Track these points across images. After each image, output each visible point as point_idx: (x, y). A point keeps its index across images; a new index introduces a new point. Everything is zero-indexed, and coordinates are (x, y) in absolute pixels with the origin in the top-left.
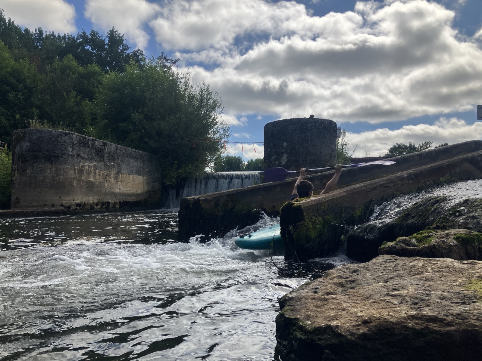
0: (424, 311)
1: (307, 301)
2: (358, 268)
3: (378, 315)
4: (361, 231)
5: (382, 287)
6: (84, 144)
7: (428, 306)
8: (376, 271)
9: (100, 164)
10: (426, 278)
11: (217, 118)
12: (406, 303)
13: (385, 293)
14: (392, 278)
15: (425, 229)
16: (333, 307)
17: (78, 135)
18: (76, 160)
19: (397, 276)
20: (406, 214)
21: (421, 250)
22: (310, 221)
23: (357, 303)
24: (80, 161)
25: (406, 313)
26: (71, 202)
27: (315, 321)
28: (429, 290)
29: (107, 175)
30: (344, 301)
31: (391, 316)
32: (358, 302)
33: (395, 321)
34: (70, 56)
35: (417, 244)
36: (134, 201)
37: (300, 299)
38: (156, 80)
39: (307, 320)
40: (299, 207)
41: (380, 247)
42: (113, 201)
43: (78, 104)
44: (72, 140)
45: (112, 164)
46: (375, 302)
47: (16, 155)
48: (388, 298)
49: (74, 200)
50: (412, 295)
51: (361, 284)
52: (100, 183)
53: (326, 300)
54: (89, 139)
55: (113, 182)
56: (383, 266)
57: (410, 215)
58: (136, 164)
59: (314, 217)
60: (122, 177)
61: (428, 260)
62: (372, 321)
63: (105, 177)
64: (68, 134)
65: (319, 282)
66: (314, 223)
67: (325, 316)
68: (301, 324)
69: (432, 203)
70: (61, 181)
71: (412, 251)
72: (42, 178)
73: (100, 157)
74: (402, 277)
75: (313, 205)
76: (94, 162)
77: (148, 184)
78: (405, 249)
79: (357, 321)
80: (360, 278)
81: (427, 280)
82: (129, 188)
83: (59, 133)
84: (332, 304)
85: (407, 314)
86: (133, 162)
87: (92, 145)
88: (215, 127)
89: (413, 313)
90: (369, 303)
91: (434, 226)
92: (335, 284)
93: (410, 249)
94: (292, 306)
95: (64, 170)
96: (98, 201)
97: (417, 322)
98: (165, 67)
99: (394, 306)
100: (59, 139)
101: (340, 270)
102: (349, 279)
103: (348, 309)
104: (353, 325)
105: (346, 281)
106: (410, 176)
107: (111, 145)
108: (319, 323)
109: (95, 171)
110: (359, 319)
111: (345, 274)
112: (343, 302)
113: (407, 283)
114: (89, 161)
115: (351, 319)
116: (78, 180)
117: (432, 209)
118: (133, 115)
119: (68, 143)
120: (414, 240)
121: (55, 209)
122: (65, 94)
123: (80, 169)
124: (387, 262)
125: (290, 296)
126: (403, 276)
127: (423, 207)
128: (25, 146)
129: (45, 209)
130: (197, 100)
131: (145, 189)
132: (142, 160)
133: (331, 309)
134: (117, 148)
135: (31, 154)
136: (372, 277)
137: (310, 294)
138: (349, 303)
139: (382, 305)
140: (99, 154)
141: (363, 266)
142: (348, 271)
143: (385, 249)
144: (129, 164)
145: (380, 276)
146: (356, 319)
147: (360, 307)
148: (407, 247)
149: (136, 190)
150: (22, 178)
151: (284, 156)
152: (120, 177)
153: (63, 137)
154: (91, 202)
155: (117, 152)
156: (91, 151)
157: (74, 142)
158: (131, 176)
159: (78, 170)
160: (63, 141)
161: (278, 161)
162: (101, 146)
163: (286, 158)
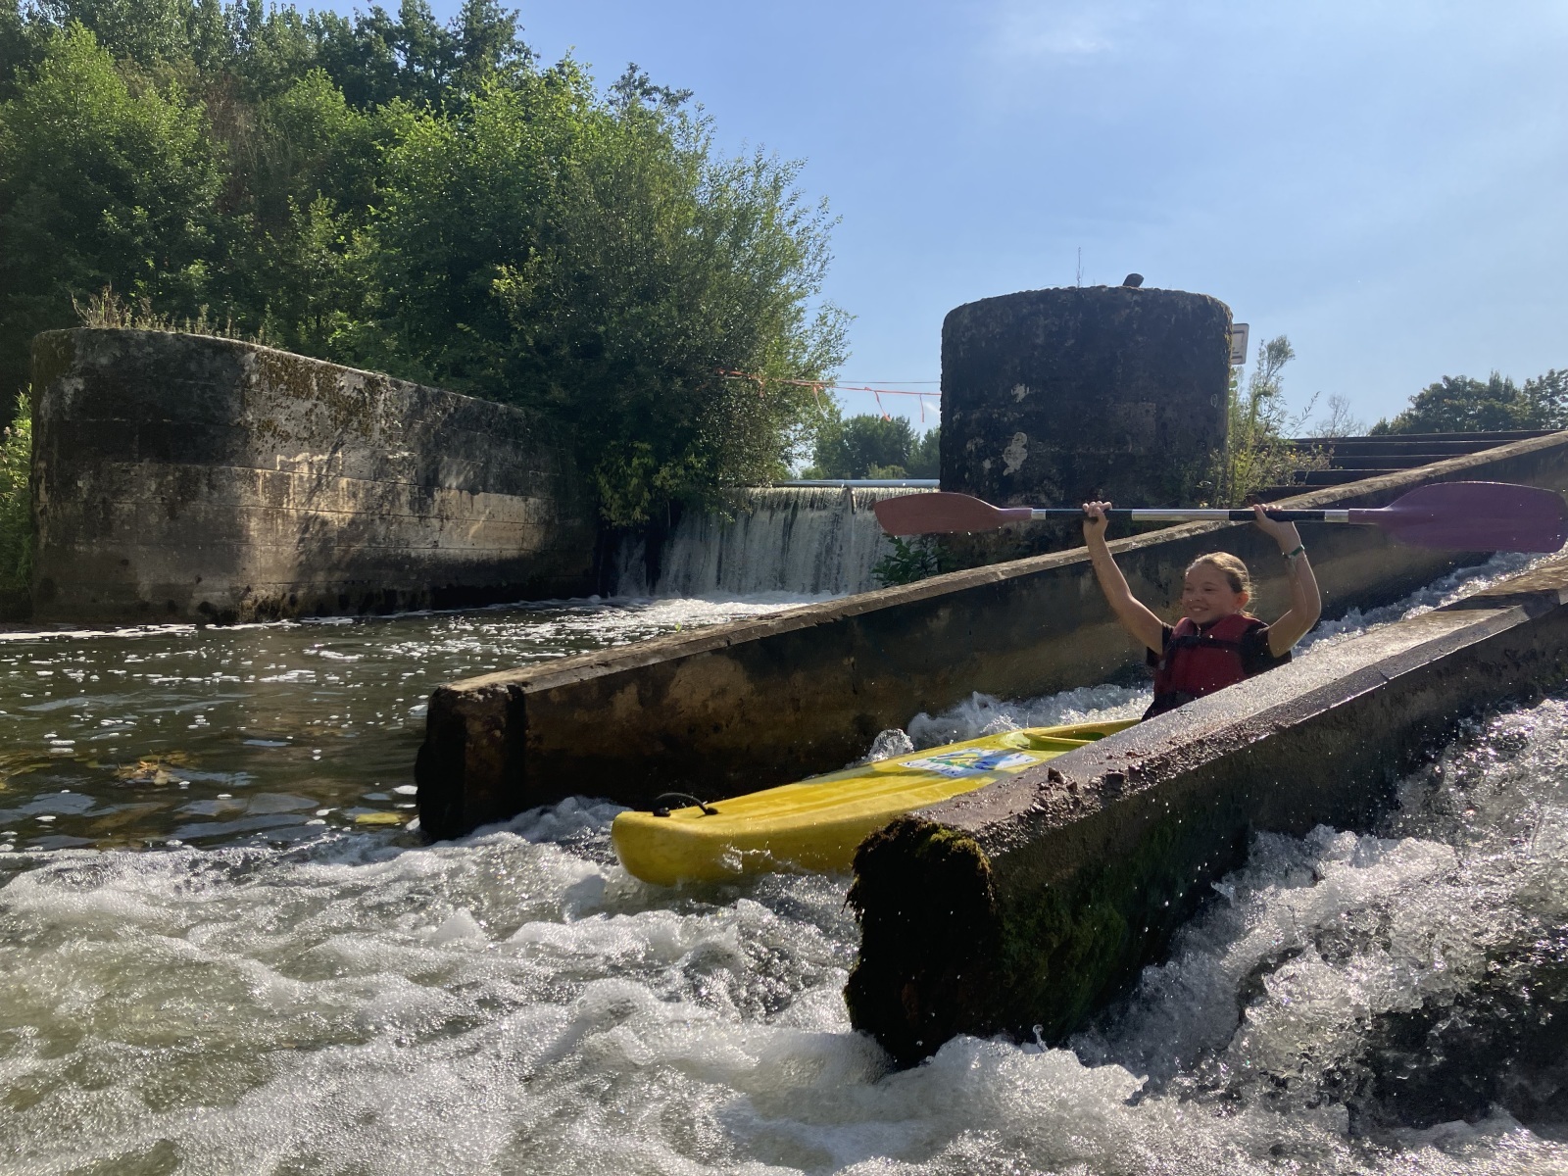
6: (289, 384)
9: (354, 457)
18: (256, 443)
24: (274, 447)
29: (383, 497)
34: (317, 77)
42: (408, 590)
44: (244, 370)
45: (405, 454)
49: (249, 589)
52: (354, 523)
54: (309, 368)
55: (406, 519)
58: (500, 456)
60: (443, 501)
63: (378, 502)
64: (226, 347)
72: (130, 510)
73: (356, 430)
76: (332, 449)
82: (470, 540)
83: (193, 345)
86: (486, 448)
95: (209, 481)
96: (349, 589)
107: (399, 386)
109: (337, 483)
114: (312, 446)
116: (268, 517)
119: (226, 382)
122: (295, 208)
123: (274, 477)
128: (69, 390)
132: (521, 441)
135: (91, 420)
140: (350, 420)
144: (469, 455)
149: (497, 546)
150: (62, 508)
151: (1015, 437)
152: (434, 501)
153: (206, 361)
154: (318, 592)
155: (422, 413)
156: (317, 411)
157: (248, 377)
158: (480, 497)
159: (266, 481)
160: (207, 375)
161: (992, 459)
162: (360, 391)
163: (1024, 446)
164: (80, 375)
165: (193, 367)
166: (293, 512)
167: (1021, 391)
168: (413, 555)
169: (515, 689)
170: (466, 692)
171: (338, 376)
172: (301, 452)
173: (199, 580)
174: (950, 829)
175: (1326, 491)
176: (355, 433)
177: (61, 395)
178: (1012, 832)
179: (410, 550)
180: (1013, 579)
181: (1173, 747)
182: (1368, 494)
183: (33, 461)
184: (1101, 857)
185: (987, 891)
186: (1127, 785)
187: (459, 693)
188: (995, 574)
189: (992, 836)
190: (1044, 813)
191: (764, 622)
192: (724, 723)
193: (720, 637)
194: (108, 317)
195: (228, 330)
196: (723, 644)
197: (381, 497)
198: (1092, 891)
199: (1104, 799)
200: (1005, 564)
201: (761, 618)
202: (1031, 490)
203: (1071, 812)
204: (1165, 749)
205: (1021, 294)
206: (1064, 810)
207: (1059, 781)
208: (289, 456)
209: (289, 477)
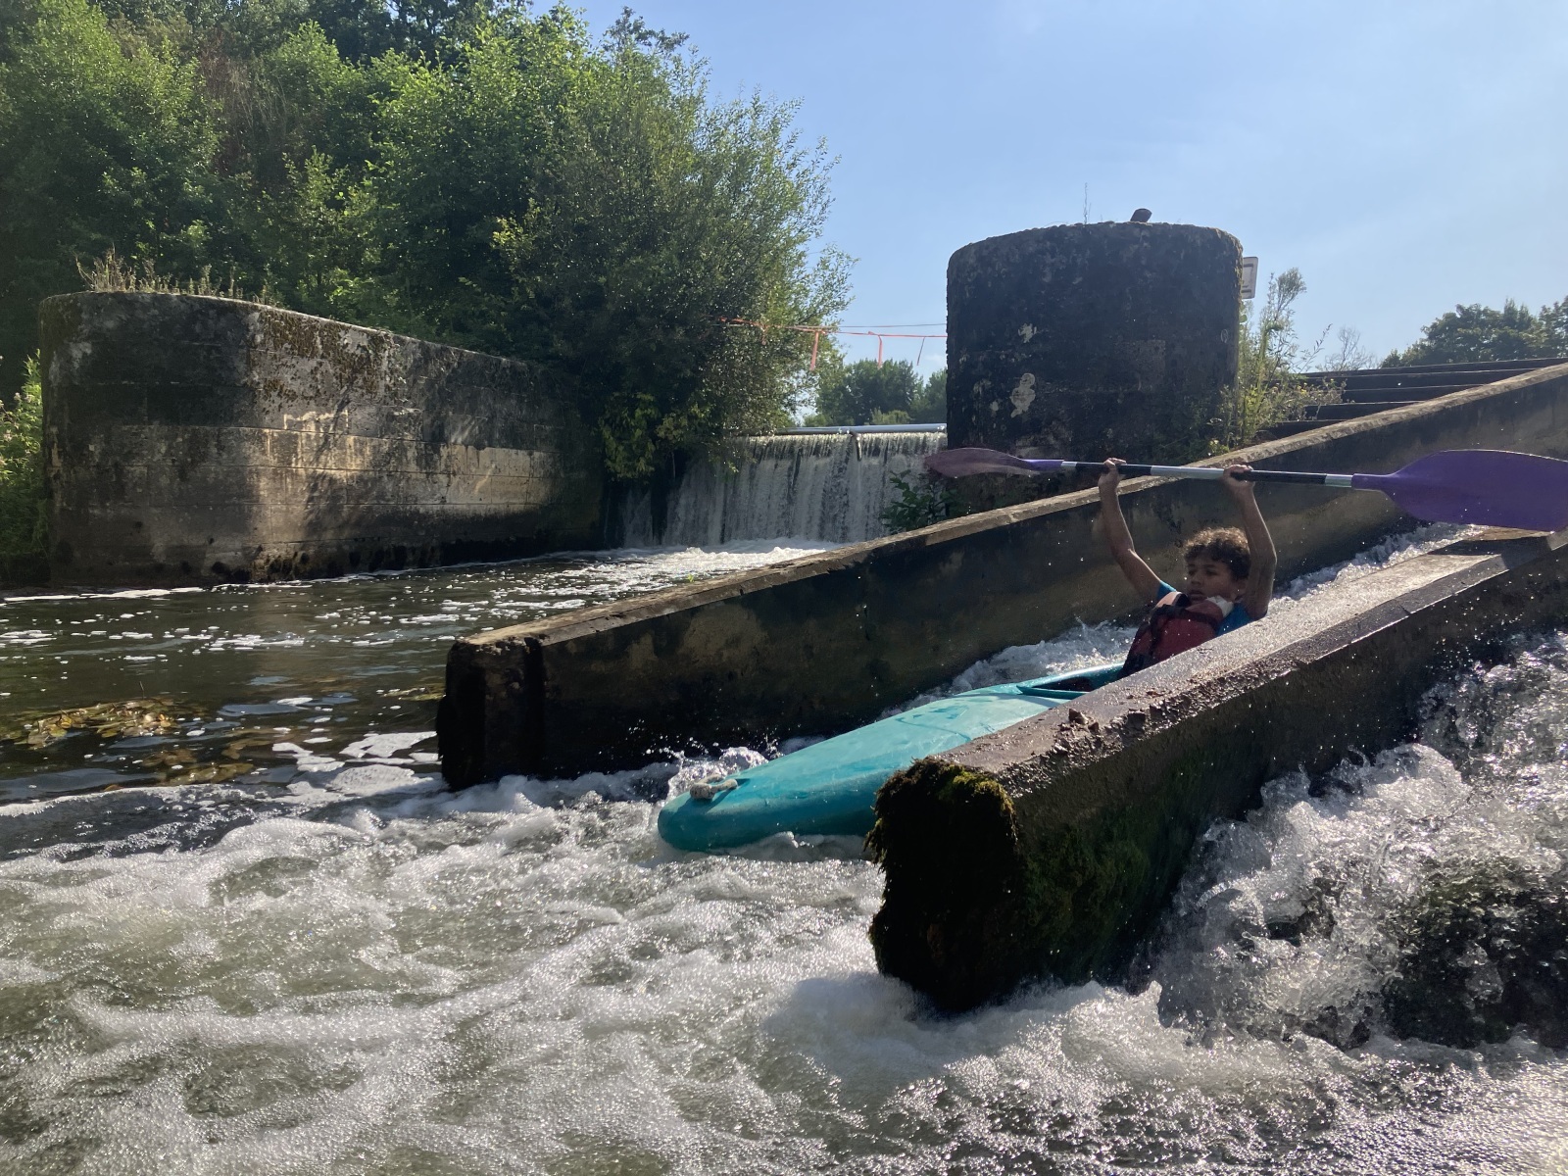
6: (293, 343)
9: (360, 415)
17: (271, 312)
18: (263, 403)
24: (281, 407)
26: (250, 555)
29: (390, 453)
44: (248, 330)
45: (410, 410)
47: (52, 388)
49: (260, 549)
52: (362, 481)
54: (312, 326)
55: (414, 476)
58: (504, 410)
60: (449, 457)
63: (385, 459)
64: (232, 308)
72: (142, 473)
73: (361, 388)
76: (338, 407)
77: (552, 477)
83: (197, 306)
86: (490, 402)
87: (328, 347)
95: (218, 442)
96: (360, 547)
107: (402, 342)
109: (344, 441)
114: (318, 405)
116: (277, 477)
119: (231, 342)
123: (281, 436)
131: (541, 494)
132: (524, 394)
135: (100, 384)
140: (354, 378)
144: (474, 410)
149: (503, 501)
150: (75, 472)
151: (1023, 378)
152: (440, 457)
153: (210, 322)
154: (329, 550)
155: (426, 369)
156: (322, 369)
157: (253, 337)
158: (486, 452)
159: (274, 440)
160: (212, 336)
161: (1000, 400)
162: (364, 348)
163: (1032, 387)
164: (87, 339)
165: (198, 328)
166: (301, 471)
167: (1028, 332)
168: (422, 510)
169: (532, 641)
170: (484, 645)
171: (342, 334)
172: (307, 411)
173: (212, 541)
174: (973, 771)
175: (1340, 425)
176: (360, 391)
177: (70, 360)
178: (1034, 773)
179: (418, 506)
180: (1025, 521)
181: (1194, 686)
182: (1384, 427)
183: (44, 426)
184: (1123, 796)
185: (1011, 831)
186: (1147, 725)
187: (477, 646)
188: (1006, 517)
189: (1014, 778)
190: (1066, 753)
191: (776, 570)
192: (739, 671)
193: (732, 587)
194: (113, 280)
195: (231, 290)
196: (736, 593)
197: (388, 453)
198: (1115, 831)
199: (1125, 738)
200: (1016, 507)
201: (773, 567)
202: (1039, 431)
203: (1093, 752)
204: (1186, 687)
205: (1027, 231)
206: (1086, 750)
207: (1080, 721)
208: (296, 415)
209: (296, 436)
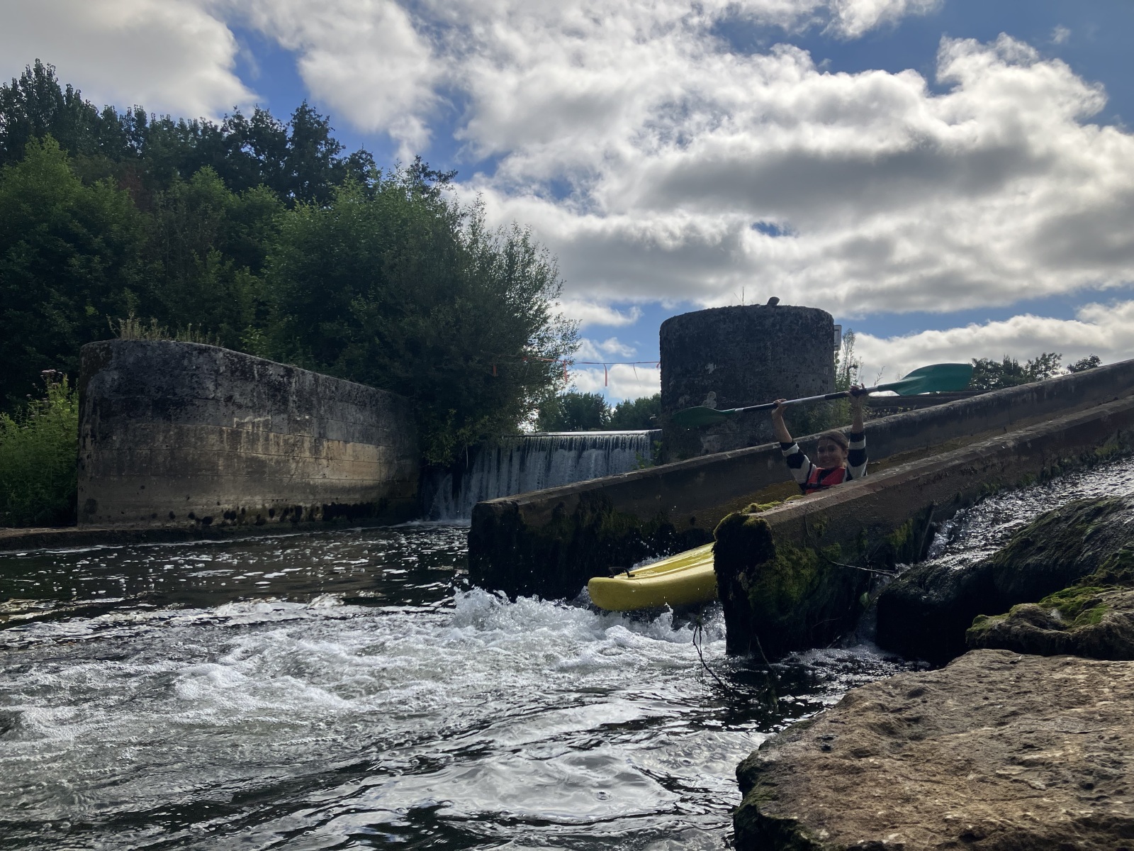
0: (1114, 809)
1: (808, 774)
2: (921, 684)
3: (998, 817)
4: (911, 582)
5: (992, 737)
6: (242, 372)
7: (1120, 793)
8: (971, 694)
9: (278, 419)
10: (1101, 715)
11: (546, 308)
12: (1064, 785)
13: (1006, 755)
14: (1014, 714)
15: (1079, 582)
16: (878, 791)
17: (229, 353)
18: (223, 410)
19: (1027, 710)
20: (1023, 542)
21: (1077, 638)
22: (788, 559)
23: (938, 782)
24: (233, 413)
25: (1068, 813)
26: (212, 508)
27: (840, 829)
28: (1117, 750)
29: (294, 445)
30: (902, 776)
31: (1033, 820)
32: (938, 778)
33: (1043, 835)
34: (208, 170)
35: (1063, 622)
36: (355, 505)
37: (790, 768)
38: (405, 222)
39: (817, 827)
40: (761, 525)
41: (969, 630)
42: (309, 505)
43: (226, 279)
44: (216, 364)
45: (307, 417)
46: (982, 780)
47: (89, 401)
48: (1015, 770)
49: (219, 504)
50: (1076, 763)
51: (937, 729)
52: (278, 462)
53: (858, 771)
54: (253, 362)
55: (308, 460)
56: (985, 680)
57: (1033, 543)
58: (362, 418)
59: (796, 550)
60: (328, 448)
61: (1097, 665)
62: (986, 833)
63: (291, 448)
64: (206, 350)
65: (831, 722)
66: (796, 564)
67: (861, 815)
68: (804, 836)
69: (1087, 515)
70: (190, 458)
71: (1054, 640)
72: (146, 454)
73: (279, 401)
74: (1039, 711)
75: (794, 520)
76: (265, 414)
77: (389, 463)
78: (1034, 634)
79: (946, 833)
80: (931, 712)
81: (1105, 720)
82: (345, 474)
83: (186, 349)
84: (873, 784)
85: (1071, 815)
86: (354, 414)
87: (261, 375)
88: (543, 328)
89: (1087, 812)
90: (969, 782)
91: (1100, 574)
92: (871, 727)
93: (1048, 634)
94: (774, 785)
95: (195, 434)
96: (275, 505)
97: (1098, 835)
98: (425, 189)
99: (1036, 793)
100: (186, 362)
101: (879, 688)
102: (906, 715)
103: (918, 799)
104: (938, 843)
105: (899, 719)
106: (1021, 446)
107: (303, 373)
108: (851, 837)
109: (268, 436)
110: (952, 829)
111: (892, 701)
112: (900, 779)
113: (1056, 729)
114: (254, 412)
115: (930, 826)
116: (229, 458)
117: (1089, 531)
118: (354, 303)
119: (206, 372)
120: (1055, 613)
121: (175, 524)
122: (196, 257)
123: (233, 432)
124: (993, 669)
125: (766, 759)
126: (1041, 708)
127: (1064, 526)
128: (108, 379)
129: (154, 525)
130: (500, 267)
131: (383, 474)
132: (374, 408)
133: (874, 797)
134: (316, 380)
135: (123, 397)
136: (963, 708)
137: (814, 753)
138: (916, 781)
139: (1004, 790)
140: (276, 395)
141: (935, 679)
142: (897, 691)
143: (983, 634)
144: (344, 418)
145: (982, 708)
146: (945, 829)
147: (948, 794)
148: (1039, 630)
149: (360, 478)
150: (102, 454)
151: (710, 394)
152: (324, 447)
153: (194, 358)
154: (257, 506)
155: (317, 390)
156: (257, 389)
157: (219, 370)
158: (349, 445)
159: (228, 434)
160: (194, 368)
162: (281, 377)
163: (715, 400)
164: (116, 369)
166: (243, 454)
167: (711, 367)
171: (269, 367)
172: (248, 416)
173: (188, 498)
176: (279, 404)
177: (103, 382)
179: (310, 480)
180: (735, 458)
188: (725, 455)
208: (241, 419)
209: (241, 432)
